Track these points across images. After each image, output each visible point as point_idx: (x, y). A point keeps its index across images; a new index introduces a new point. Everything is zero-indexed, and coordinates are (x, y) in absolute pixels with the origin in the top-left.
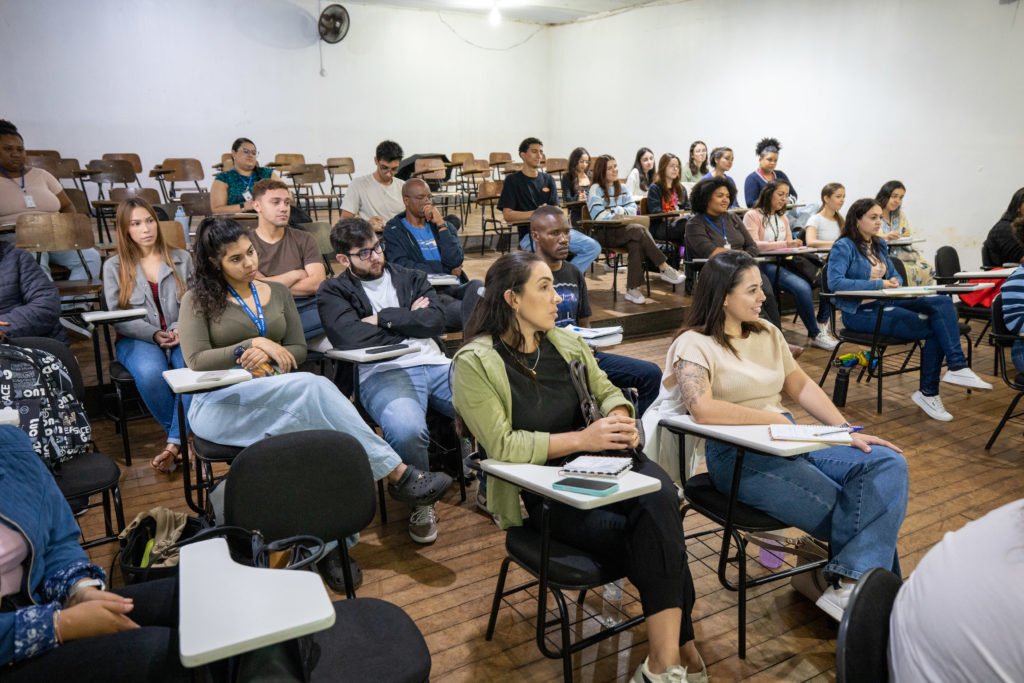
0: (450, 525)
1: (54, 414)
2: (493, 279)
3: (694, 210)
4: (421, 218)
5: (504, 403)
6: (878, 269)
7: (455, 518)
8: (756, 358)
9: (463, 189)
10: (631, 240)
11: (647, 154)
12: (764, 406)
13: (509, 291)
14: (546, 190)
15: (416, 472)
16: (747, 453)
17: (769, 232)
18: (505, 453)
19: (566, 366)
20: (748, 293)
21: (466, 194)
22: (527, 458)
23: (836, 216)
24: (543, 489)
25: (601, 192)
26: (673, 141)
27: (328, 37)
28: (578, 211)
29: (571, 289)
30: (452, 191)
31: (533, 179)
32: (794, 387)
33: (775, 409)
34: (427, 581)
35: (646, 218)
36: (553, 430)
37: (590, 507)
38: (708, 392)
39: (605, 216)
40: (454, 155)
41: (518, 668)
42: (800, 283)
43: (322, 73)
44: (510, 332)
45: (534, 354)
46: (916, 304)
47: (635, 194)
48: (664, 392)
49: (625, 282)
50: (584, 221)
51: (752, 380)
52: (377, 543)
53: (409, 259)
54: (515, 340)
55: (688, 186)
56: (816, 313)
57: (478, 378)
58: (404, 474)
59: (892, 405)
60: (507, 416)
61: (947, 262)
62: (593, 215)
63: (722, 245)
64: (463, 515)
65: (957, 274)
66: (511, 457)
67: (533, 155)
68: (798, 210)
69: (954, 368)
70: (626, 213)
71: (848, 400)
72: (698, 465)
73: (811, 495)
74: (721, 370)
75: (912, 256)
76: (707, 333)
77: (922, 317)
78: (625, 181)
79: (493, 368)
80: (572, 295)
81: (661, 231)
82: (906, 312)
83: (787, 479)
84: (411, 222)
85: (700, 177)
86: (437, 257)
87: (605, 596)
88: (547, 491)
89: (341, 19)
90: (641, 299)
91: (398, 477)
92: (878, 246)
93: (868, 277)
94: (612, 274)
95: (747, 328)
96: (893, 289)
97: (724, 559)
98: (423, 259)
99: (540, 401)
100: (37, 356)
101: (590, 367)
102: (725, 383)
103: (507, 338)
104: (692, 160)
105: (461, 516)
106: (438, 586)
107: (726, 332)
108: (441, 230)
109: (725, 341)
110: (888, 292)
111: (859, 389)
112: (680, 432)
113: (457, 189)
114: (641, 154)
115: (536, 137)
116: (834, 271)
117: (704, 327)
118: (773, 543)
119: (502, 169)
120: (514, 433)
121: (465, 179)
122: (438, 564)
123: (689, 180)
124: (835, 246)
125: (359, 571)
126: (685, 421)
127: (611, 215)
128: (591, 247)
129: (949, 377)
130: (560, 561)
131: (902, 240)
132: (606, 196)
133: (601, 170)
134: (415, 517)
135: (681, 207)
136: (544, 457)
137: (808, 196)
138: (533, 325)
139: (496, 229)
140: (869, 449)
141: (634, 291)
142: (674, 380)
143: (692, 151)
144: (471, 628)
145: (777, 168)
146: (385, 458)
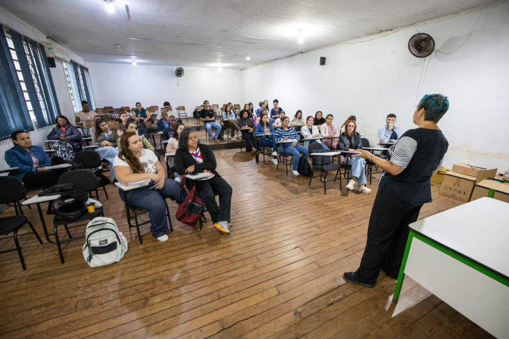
1: (68, 153)
10: (231, 125)
14: (211, 113)
27: (179, 76)
31: (208, 110)
43: (178, 84)
63: (245, 126)
70: (232, 119)
89: (181, 71)
93: (263, 132)
100: (66, 144)
128: (219, 127)
141: (232, 138)
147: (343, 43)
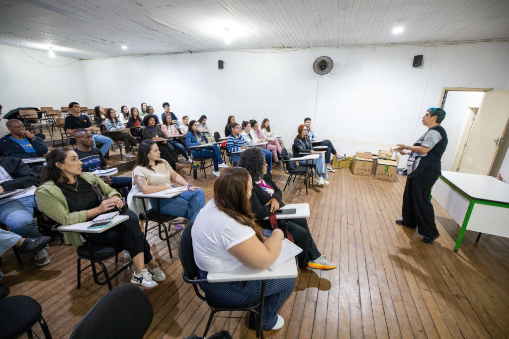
0: (57, 254)
2: (50, 159)
3: (145, 125)
4: (20, 136)
5: (63, 204)
6: (199, 139)
7: (59, 250)
8: (160, 171)
9: (49, 121)
10: (124, 137)
11: (125, 108)
12: (165, 185)
13: (57, 163)
14: (85, 121)
15: (30, 240)
16: (160, 200)
17: (170, 131)
18: (67, 221)
19: (90, 185)
20: (155, 152)
21: (51, 124)
22: (78, 221)
23: (187, 125)
24: (84, 231)
25: (110, 121)
26: (135, 103)
28: (102, 128)
29: (97, 157)
30: (44, 123)
31: (78, 117)
32: (173, 177)
33: (169, 184)
34: (47, 279)
35: (129, 129)
36: (88, 209)
37: (102, 232)
38: (146, 184)
39: (112, 129)
40: (42, 108)
41: (92, 293)
42: (181, 146)
44: (61, 177)
45: (75, 183)
46: (209, 148)
47: (123, 121)
48: (133, 187)
49: (125, 151)
50: (104, 132)
51: (160, 178)
52: (17, 273)
53: (17, 153)
54: (65, 180)
55: (142, 118)
56: (187, 154)
57: (50, 198)
58: (24, 242)
59: (209, 175)
60: (66, 208)
61: (217, 135)
62: (108, 129)
63: (155, 136)
64: (63, 248)
65: (220, 139)
66: (71, 222)
67: (76, 108)
68: (179, 124)
69: (220, 164)
70: (121, 128)
71: (198, 176)
72: (149, 207)
73: (181, 206)
74: (150, 177)
75: (210, 135)
76: (144, 166)
77: (211, 151)
78: (119, 117)
79: (56, 192)
80: (98, 159)
81: (135, 133)
82: (208, 150)
83: (174, 204)
84: (15, 137)
85: (146, 114)
86: (34, 151)
87: (124, 257)
88: (86, 231)
90: (132, 156)
91: (21, 244)
92: (198, 133)
93: (197, 142)
94: (119, 149)
95: (157, 162)
96: (204, 145)
97: (160, 232)
98: (26, 152)
99: (80, 200)
101: (101, 184)
102: (152, 180)
103: (61, 180)
104: (142, 109)
105: (62, 249)
106: (53, 278)
107: (150, 164)
108: (33, 140)
109: (150, 168)
110: (202, 146)
111: (200, 173)
112: (142, 198)
113: (46, 122)
114: (123, 108)
115: (75, 102)
116: (188, 141)
117: (142, 164)
118: (177, 222)
119: (67, 113)
120: (71, 214)
121: (49, 118)
122: (52, 271)
123: (143, 115)
124: (187, 134)
125: (6, 288)
126: (141, 194)
127: (115, 129)
128: (109, 141)
129: (220, 166)
130: (99, 252)
131: (207, 131)
132: (112, 122)
133: (109, 113)
134: (38, 257)
135: (141, 125)
136: (86, 219)
137: (180, 120)
138: (72, 174)
139: (67, 137)
140: (194, 190)
141: (128, 154)
142: (136, 183)
143: (142, 106)
144: (70, 288)
145: (170, 111)
146: (11, 239)
147: (243, 50)
